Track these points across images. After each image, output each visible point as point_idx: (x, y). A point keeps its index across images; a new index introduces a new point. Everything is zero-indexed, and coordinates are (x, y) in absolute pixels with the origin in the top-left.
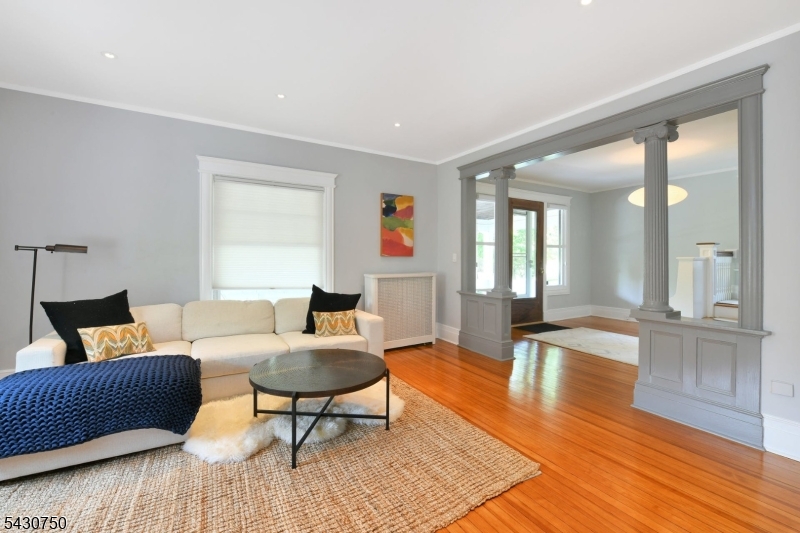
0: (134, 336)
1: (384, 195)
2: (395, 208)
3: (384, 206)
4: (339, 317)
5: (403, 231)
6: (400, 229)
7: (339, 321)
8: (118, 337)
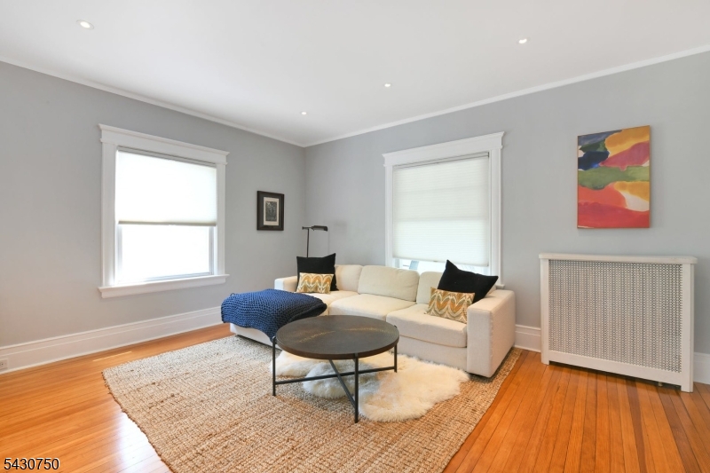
0: (320, 282)
1: (581, 139)
2: (606, 153)
3: (581, 154)
4: (451, 298)
5: (624, 187)
6: (616, 186)
7: (449, 302)
8: (312, 281)
